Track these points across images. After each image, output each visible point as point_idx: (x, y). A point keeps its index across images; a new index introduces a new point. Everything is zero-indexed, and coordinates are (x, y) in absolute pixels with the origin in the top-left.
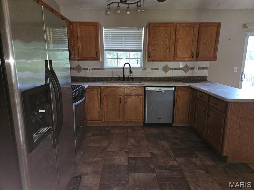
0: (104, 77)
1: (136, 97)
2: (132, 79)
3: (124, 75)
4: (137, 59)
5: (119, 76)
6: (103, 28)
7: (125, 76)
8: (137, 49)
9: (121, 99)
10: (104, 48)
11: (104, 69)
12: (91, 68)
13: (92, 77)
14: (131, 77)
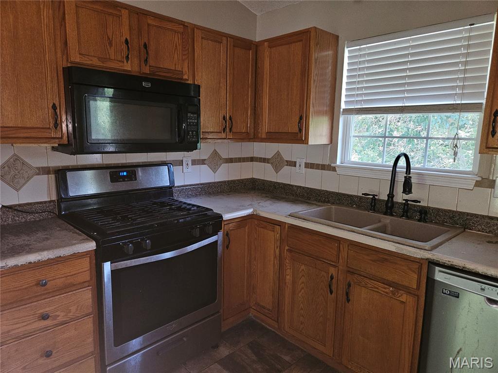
0: (333, 193)
1: (387, 290)
2: (421, 215)
3: (391, 195)
4: (454, 139)
5: (374, 196)
6: (346, 42)
7: (395, 200)
8: (459, 102)
9: (332, 278)
10: (343, 106)
11: (334, 169)
12: (304, 161)
13: (304, 188)
14: (418, 204)
